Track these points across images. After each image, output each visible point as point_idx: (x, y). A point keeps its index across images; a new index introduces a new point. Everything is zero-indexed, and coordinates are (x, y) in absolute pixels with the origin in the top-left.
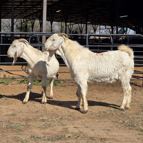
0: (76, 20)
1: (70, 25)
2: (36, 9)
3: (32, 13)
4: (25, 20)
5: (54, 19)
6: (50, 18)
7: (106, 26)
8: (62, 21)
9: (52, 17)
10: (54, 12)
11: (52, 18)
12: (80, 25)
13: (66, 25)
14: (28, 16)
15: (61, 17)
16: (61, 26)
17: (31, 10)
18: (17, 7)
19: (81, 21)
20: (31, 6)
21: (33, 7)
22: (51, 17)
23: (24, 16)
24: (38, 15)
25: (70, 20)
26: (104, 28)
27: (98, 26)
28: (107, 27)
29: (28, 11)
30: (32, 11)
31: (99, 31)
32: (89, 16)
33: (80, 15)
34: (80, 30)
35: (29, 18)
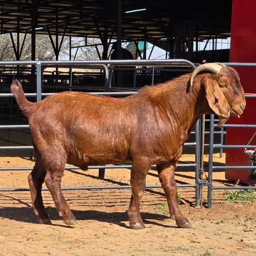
0: (2, 23)
7: (86, 37)
12: (15, 35)
19: (18, 24)
26: (82, 44)
27: (65, 37)
28: (90, 40)
31: (68, 52)
32: (39, 10)
33: (16, 8)
34: (15, 49)
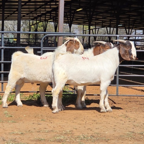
0: (102, 23)
1: (95, 29)
2: (49, 7)
3: (45, 12)
4: (35, 22)
5: (74, 20)
6: (68, 20)
8: (84, 23)
9: (70, 18)
10: (73, 12)
11: (70, 20)
12: (108, 28)
13: (89, 29)
14: (39, 16)
15: (83, 18)
16: (83, 31)
17: (43, 8)
18: (25, 5)
19: (110, 23)
20: (44, 4)
21: (46, 4)
23: (33, 17)
24: (51, 15)
25: (95, 22)
27: (133, 30)
29: (39, 10)
30: (44, 10)
32: (120, 16)
33: (109, 15)
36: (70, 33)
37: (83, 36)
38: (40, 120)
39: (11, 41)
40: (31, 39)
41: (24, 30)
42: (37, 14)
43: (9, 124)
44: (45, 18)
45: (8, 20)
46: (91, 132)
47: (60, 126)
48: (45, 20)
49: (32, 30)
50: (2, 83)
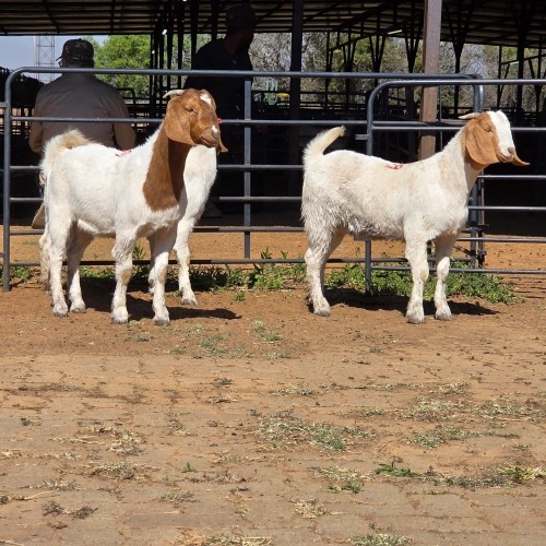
1: (540, 57)
4: (345, 38)
5: (471, 30)
6: (452, 29)
8: (502, 40)
9: (459, 22)
10: (467, 2)
11: (459, 28)
13: (521, 58)
14: (358, 18)
15: (498, 22)
16: (500, 64)
22: (455, 21)
23: (339, 20)
24: (399, 14)
25: (541, 36)
35: (362, 28)
36: (457, 75)
37: (499, 84)
38: (368, 350)
39: (270, 99)
40: (332, 93)
41: (311, 64)
42: (353, 12)
43: (269, 362)
44: (378, 26)
45: (259, 32)
46: (528, 390)
47: (428, 370)
48: (379, 32)
49: (335, 65)
50: (247, 233)
